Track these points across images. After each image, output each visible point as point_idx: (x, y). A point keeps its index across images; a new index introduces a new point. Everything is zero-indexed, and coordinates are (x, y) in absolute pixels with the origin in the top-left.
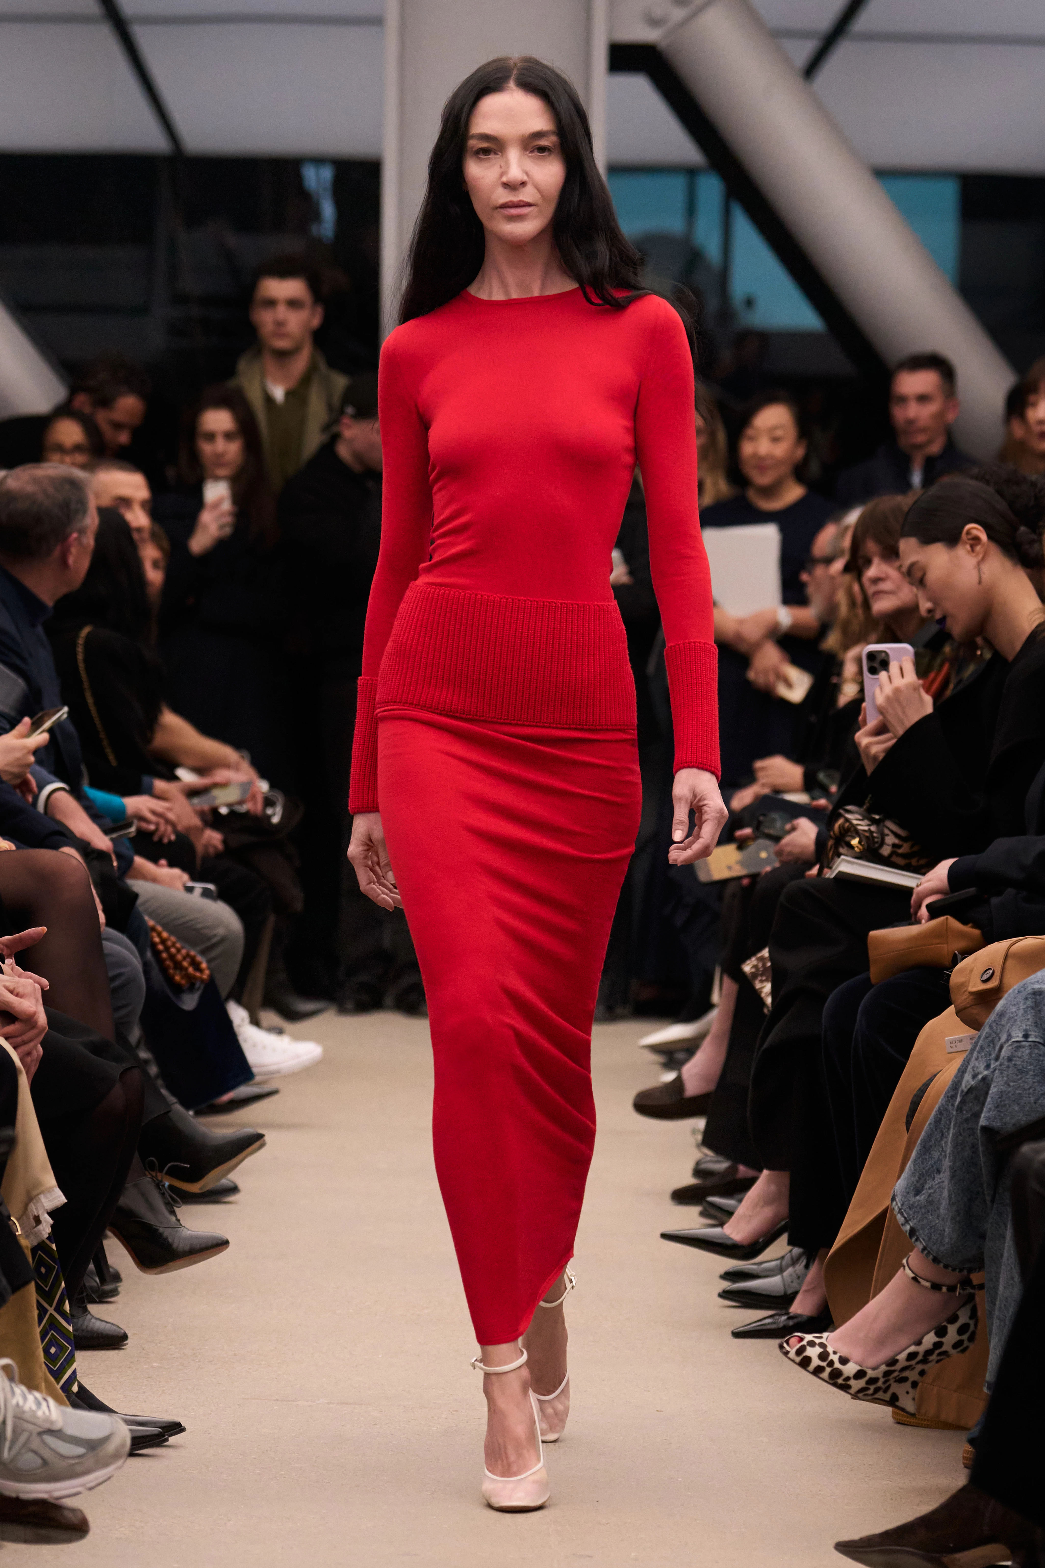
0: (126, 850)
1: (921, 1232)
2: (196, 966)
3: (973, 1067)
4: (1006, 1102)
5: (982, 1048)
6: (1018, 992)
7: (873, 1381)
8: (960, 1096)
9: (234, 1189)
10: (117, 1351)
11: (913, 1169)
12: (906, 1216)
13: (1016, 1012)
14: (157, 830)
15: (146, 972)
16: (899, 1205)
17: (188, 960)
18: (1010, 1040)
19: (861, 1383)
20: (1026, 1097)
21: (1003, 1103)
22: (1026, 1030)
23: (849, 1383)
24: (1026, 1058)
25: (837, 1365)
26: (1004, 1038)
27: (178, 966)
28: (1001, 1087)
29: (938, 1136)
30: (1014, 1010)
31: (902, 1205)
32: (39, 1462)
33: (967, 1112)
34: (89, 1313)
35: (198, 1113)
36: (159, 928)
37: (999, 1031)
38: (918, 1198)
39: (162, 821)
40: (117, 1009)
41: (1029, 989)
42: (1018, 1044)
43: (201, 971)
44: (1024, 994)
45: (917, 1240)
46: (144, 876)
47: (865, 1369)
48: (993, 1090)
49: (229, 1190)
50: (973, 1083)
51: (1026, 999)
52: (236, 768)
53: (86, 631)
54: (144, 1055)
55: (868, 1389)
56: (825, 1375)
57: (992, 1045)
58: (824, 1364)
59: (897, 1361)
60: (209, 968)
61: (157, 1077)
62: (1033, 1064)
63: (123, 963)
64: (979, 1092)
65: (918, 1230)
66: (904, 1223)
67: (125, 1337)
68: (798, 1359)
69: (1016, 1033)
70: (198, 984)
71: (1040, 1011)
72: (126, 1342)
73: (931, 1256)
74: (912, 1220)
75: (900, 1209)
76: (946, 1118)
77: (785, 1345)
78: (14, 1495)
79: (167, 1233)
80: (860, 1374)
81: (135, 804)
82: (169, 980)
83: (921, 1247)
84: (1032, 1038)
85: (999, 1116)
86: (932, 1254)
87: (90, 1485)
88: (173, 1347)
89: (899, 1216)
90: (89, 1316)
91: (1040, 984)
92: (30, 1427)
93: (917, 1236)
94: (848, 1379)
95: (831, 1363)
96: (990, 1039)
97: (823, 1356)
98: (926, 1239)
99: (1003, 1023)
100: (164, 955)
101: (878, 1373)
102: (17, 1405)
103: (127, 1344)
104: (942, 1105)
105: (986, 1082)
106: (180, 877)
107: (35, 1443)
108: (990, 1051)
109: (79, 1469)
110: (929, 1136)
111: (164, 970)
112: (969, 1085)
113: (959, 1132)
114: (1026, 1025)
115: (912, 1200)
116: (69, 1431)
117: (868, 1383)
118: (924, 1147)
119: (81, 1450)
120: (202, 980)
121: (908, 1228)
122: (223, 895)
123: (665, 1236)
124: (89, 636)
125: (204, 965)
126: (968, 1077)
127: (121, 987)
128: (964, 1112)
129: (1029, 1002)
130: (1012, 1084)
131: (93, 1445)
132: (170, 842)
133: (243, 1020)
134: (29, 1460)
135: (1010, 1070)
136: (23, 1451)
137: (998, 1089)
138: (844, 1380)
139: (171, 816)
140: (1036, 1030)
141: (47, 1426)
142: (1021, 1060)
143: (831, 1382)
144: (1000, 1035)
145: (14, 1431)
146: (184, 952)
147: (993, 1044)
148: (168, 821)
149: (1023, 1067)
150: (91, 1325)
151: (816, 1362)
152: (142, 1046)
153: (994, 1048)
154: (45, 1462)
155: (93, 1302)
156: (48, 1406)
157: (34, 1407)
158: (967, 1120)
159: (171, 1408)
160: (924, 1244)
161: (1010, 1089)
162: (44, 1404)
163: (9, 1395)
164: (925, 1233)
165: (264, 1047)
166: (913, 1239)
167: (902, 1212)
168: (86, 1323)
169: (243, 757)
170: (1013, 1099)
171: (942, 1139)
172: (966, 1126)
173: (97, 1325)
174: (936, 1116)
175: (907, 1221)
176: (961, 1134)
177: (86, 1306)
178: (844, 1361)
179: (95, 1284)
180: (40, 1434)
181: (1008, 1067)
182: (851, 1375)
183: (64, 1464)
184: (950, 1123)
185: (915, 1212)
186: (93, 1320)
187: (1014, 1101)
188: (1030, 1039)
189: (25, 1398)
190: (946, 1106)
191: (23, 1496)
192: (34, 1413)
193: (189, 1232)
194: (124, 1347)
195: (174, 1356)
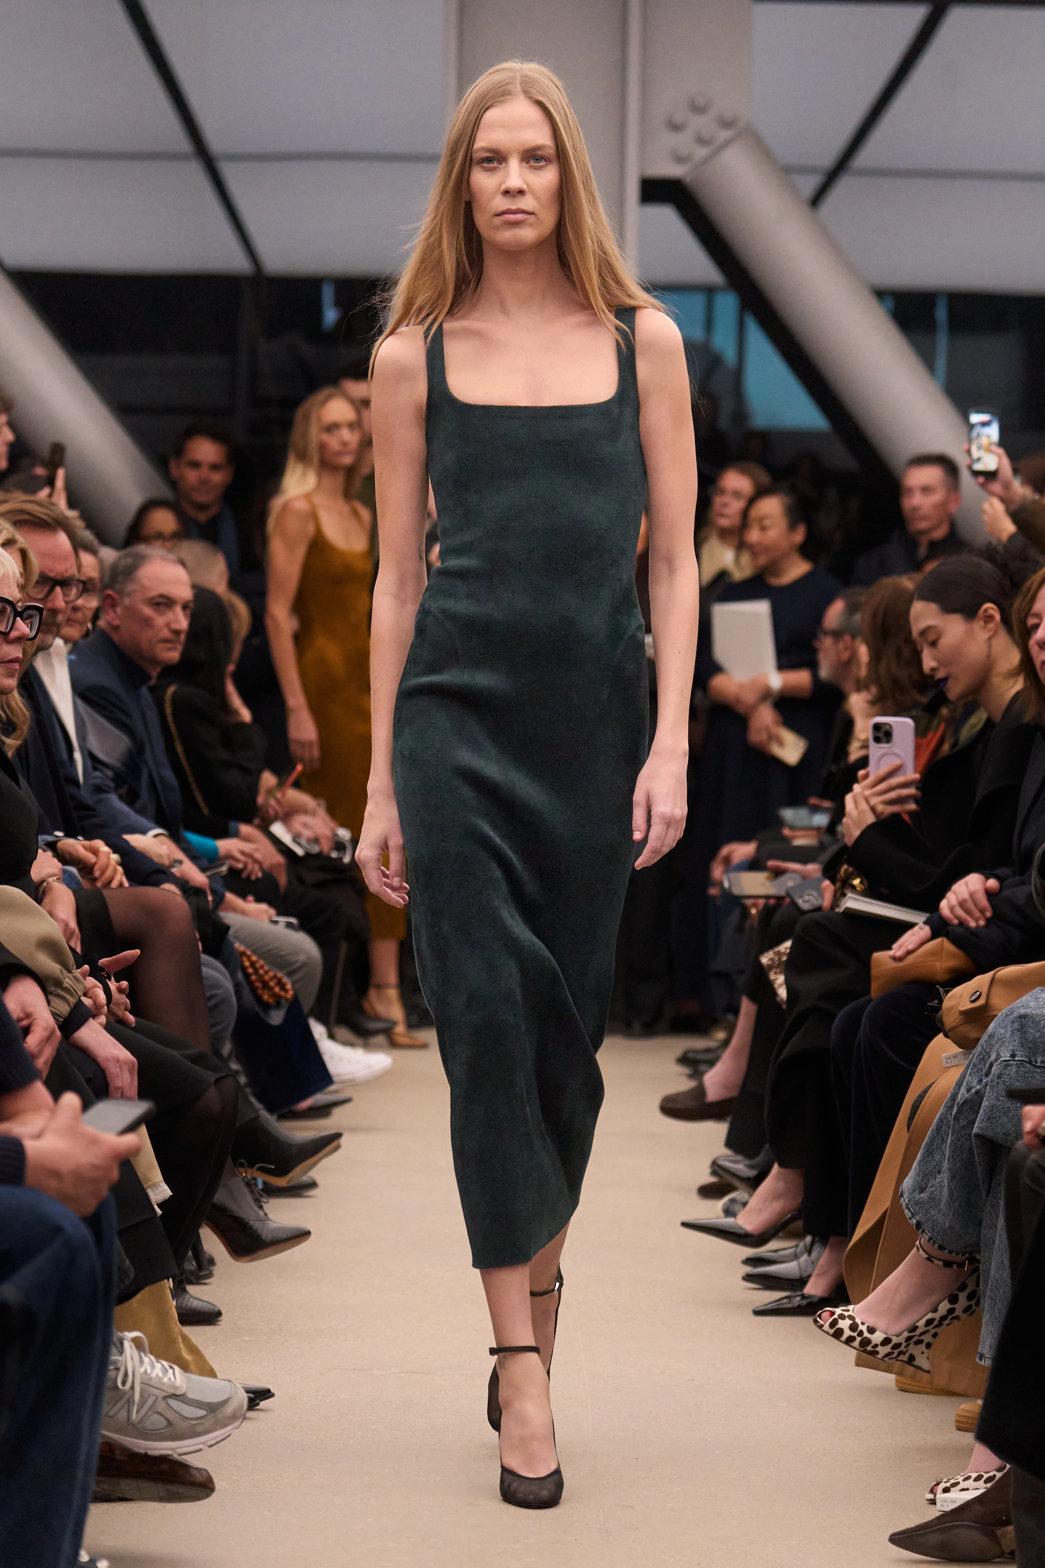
0: (219, 887)
1: (926, 1225)
2: (283, 987)
3: (967, 1082)
4: (997, 1115)
5: (974, 1065)
6: (1006, 1015)
7: (897, 1346)
8: (957, 1107)
9: (313, 1185)
10: (212, 1327)
11: (918, 1170)
12: (912, 1211)
13: (1004, 1034)
14: (245, 868)
15: (238, 992)
16: (907, 1201)
17: (275, 981)
18: (999, 1059)
19: (887, 1349)
20: (1014, 1110)
21: (994, 1115)
22: (1013, 1050)
23: (876, 1349)
24: (1013, 1075)
25: (866, 1334)
26: (993, 1057)
27: (265, 985)
28: (992, 1101)
29: (939, 1141)
30: (1003, 1032)
31: (909, 1201)
32: (165, 1423)
33: (963, 1120)
34: (188, 1293)
35: (282, 1117)
36: (249, 952)
37: (988, 1050)
38: (922, 1195)
39: (250, 861)
40: (213, 1025)
41: (1015, 1014)
42: (1006, 1063)
43: (286, 991)
44: (1011, 1018)
45: (923, 1232)
46: (234, 909)
47: (890, 1336)
48: (985, 1103)
49: (309, 1185)
50: (967, 1096)
51: (1013, 1022)
52: (313, 814)
53: (171, 690)
54: (235, 1066)
55: (893, 1353)
56: (856, 1344)
57: (983, 1063)
58: (855, 1334)
59: (917, 1327)
60: (293, 988)
61: (246, 1085)
62: (1019, 1081)
63: (217, 985)
64: (973, 1104)
65: (924, 1224)
66: (910, 1217)
67: (219, 1314)
68: (832, 1331)
69: (1004, 1053)
70: (283, 1002)
71: (1025, 1032)
72: (220, 1319)
73: (937, 1245)
74: (918, 1214)
75: (907, 1205)
76: (946, 1125)
77: (818, 1319)
78: (143, 1452)
79: (256, 1225)
80: (886, 1341)
81: (224, 845)
82: (259, 999)
83: (927, 1237)
84: (1018, 1057)
85: (990, 1126)
86: (937, 1243)
87: (210, 1443)
88: (262, 1323)
89: (906, 1211)
90: (187, 1296)
91: (1024, 1008)
92: (156, 1392)
93: (923, 1228)
94: (876, 1346)
95: (861, 1333)
96: (981, 1057)
97: (853, 1327)
98: (931, 1230)
99: (992, 1043)
100: (254, 977)
101: (901, 1339)
102: (146, 1371)
103: (221, 1320)
104: (943, 1114)
105: (979, 1095)
106: (267, 912)
107: (161, 1406)
108: (982, 1068)
109: (200, 1429)
110: (932, 1141)
111: (253, 990)
112: (963, 1097)
113: (958, 1138)
114: (1013, 1046)
115: (917, 1197)
116: (191, 1395)
117: (893, 1348)
118: (928, 1151)
119: (203, 1413)
120: (287, 999)
121: (914, 1221)
122: (305, 926)
123: (685, 1225)
124: (175, 694)
125: (289, 986)
126: (963, 1090)
127: (216, 1006)
128: (961, 1121)
129: (1016, 1025)
130: (1001, 1099)
131: (213, 1408)
132: (258, 879)
133: (321, 1035)
134: (155, 1421)
135: (1000, 1086)
136: (150, 1413)
137: (989, 1103)
138: (872, 1347)
139: (258, 856)
140: (1022, 1049)
141: (172, 1391)
142: (1009, 1077)
143: (861, 1349)
144: (990, 1054)
145: (141, 1396)
146: (271, 974)
147: (984, 1061)
148: (255, 861)
149: (1011, 1083)
150: (189, 1304)
151: (847, 1333)
152: (233, 1058)
153: (985, 1065)
154: (170, 1423)
155: (191, 1283)
156: (174, 1373)
157: (161, 1375)
158: (963, 1127)
159: (261, 1376)
160: (930, 1235)
161: (999, 1103)
162: (171, 1371)
163: (137, 1364)
164: (929, 1226)
165: (340, 1059)
166: (920, 1231)
167: (909, 1207)
168: (185, 1302)
169: (319, 805)
170: (1003, 1112)
171: (943, 1144)
172: (963, 1132)
173: (195, 1304)
174: (938, 1124)
175: (913, 1216)
176: (959, 1140)
177: (185, 1288)
178: (872, 1330)
179: (193, 1268)
180: (165, 1398)
181: (998, 1083)
182: (879, 1342)
183: (186, 1424)
184: (949, 1130)
185: (920, 1207)
186: (191, 1299)
187: (1004, 1113)
188: (1017, 1059)
189: (153, 1366)
190: (946, 1116)
191: (151, 1453)
192: (160, 1379)
193: (276, 1224)
194: (219, 1323)
195: (262, 1331)
